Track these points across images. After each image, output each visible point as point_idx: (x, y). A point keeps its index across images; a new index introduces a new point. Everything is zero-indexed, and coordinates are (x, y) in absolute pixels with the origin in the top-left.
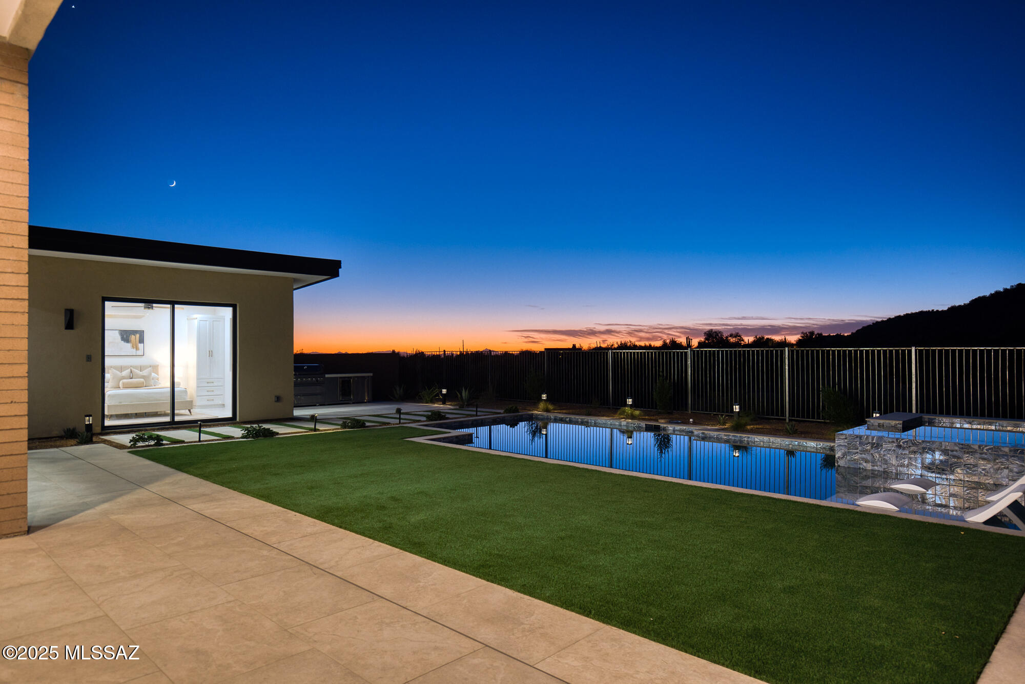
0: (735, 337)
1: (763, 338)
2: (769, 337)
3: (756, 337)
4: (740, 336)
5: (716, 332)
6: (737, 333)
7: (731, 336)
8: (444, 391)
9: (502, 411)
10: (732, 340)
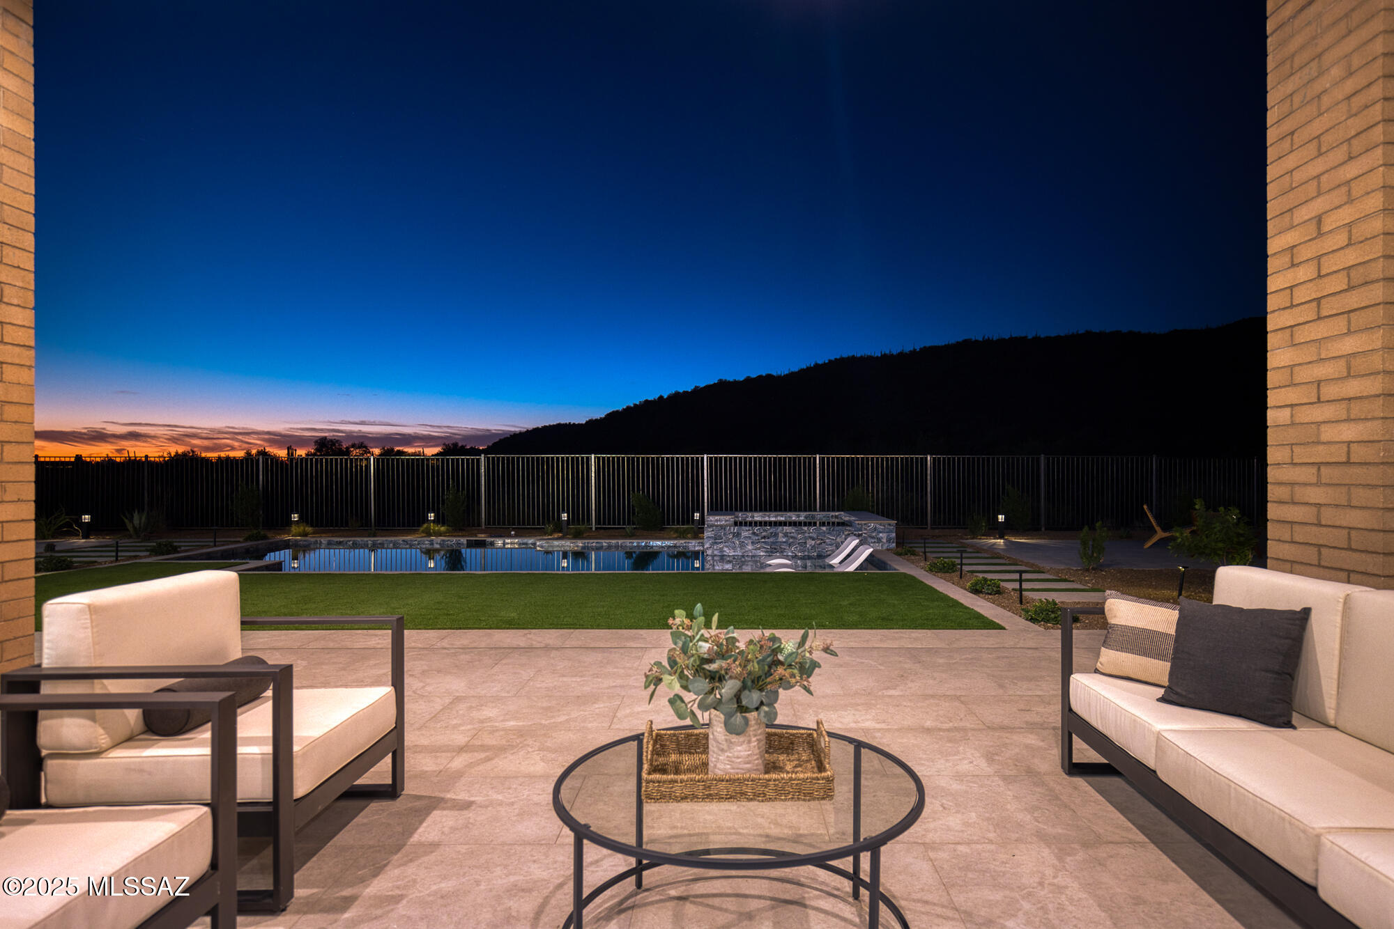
0: (359, 447)
1: (393, 449)
2: (401, 448)
3: (383, 448)
4: (366, 447)
5: (331, 441)
6: (362, 443)
7: (353, 446)
8: (86, 518)
9: (241, 540)
10: (356, 452)
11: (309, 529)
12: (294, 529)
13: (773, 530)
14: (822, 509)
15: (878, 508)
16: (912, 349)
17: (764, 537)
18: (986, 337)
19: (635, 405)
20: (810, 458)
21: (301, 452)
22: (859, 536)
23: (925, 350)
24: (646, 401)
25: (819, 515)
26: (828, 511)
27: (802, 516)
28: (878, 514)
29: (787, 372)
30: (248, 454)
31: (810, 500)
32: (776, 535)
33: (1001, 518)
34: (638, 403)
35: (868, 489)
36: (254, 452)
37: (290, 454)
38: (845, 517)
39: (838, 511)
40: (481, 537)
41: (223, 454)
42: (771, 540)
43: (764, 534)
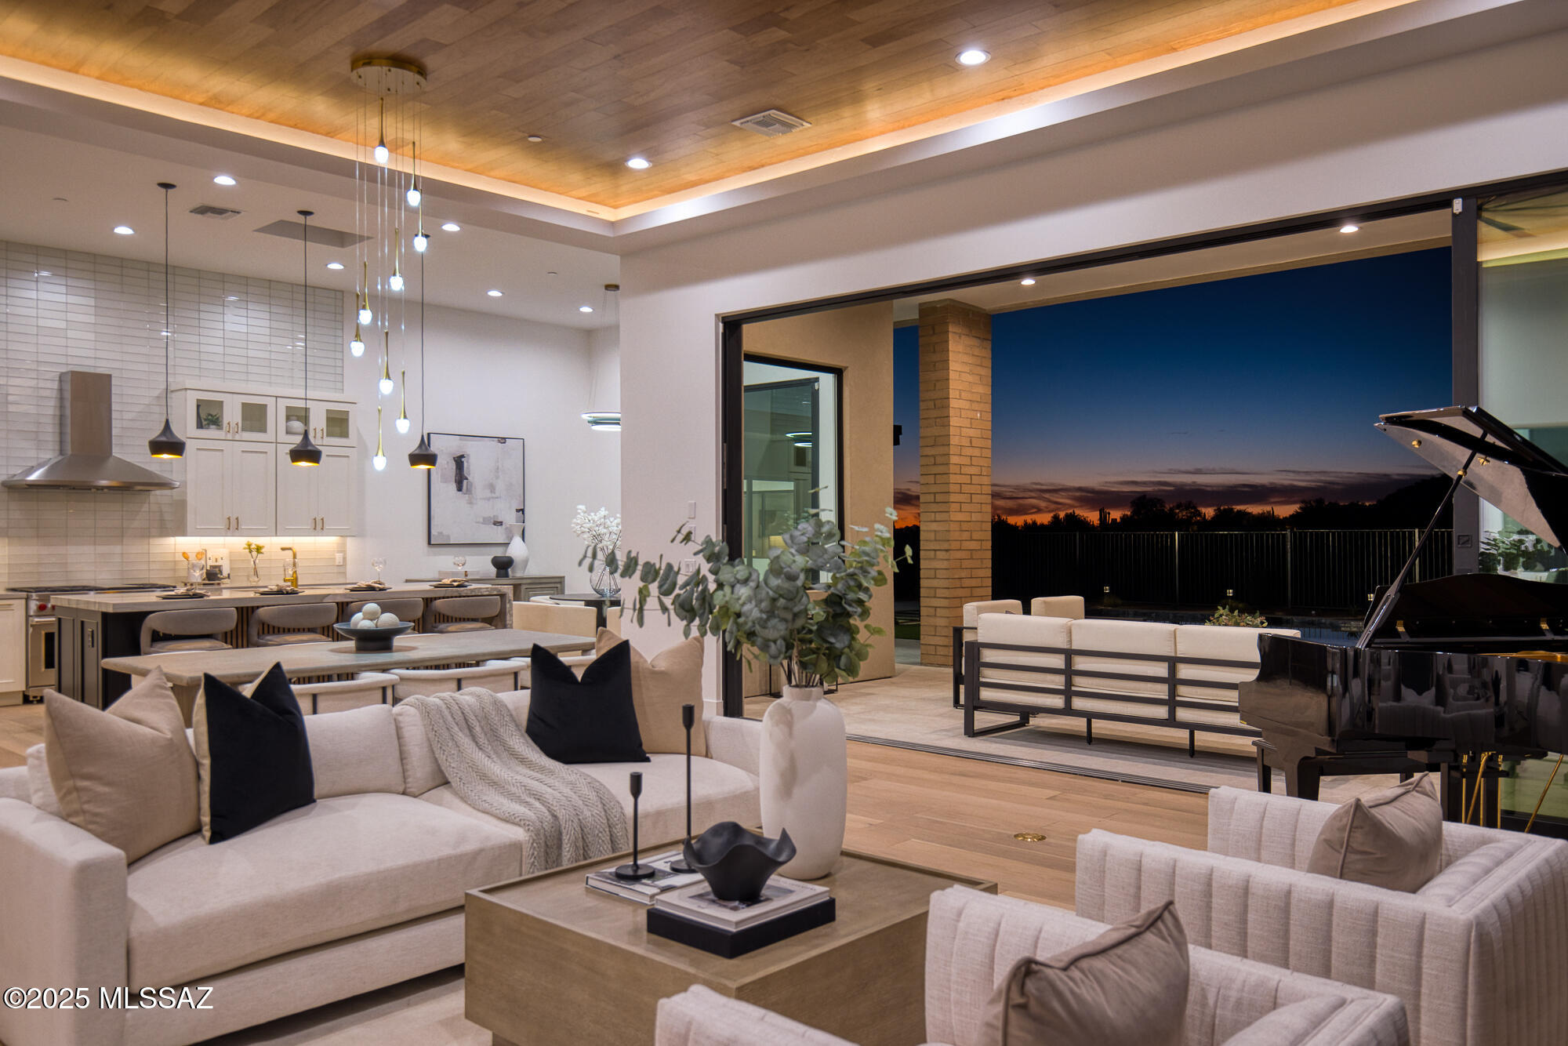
0: (1187, 508)
1: (1232, 509)
2: (1243, 507)
3: (1220, 508)
4: (1195, 506)
5: (1151, 500)
7: (1178, 507)
10: (1182, 514)
11: (1119, 602)
12: (1106, 600)
21: (1116, 515)
30: (1056, 517)
36: (1062, 515)
37: (1103, 519)
41: (1029, 519)
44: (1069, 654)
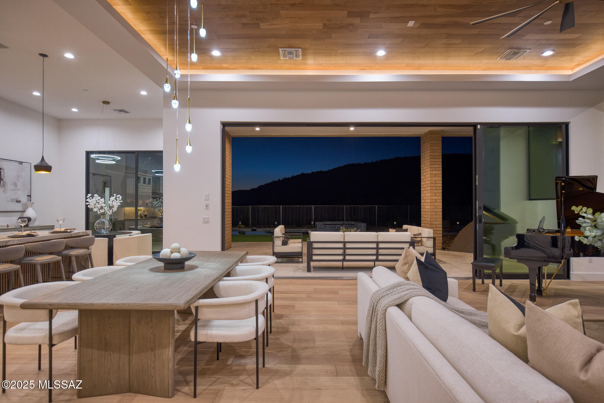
13: (334, 226)
14: (346, 221)
15: (362, 220)
16: (376, 161)
17: (332, 228)
18: (405, 156)
19: (269, 183)
20: (342, 207)
22: (357, 227)
23: (381, 161)
24: (274, 181)
25: (346, 222)
26: (348, 221)
27: (341, 222)
28: (362, 222)
29: (328, 170)
31: (343, 218)
32: (335, 227)
33: (395, 223)
34: (270, 182)
35: (359, 215)
38: (353, 223)
39: (351, 221)
40: (254, 228)
42: (334, 228)
43: (333, 227)
44: (344, 243)
